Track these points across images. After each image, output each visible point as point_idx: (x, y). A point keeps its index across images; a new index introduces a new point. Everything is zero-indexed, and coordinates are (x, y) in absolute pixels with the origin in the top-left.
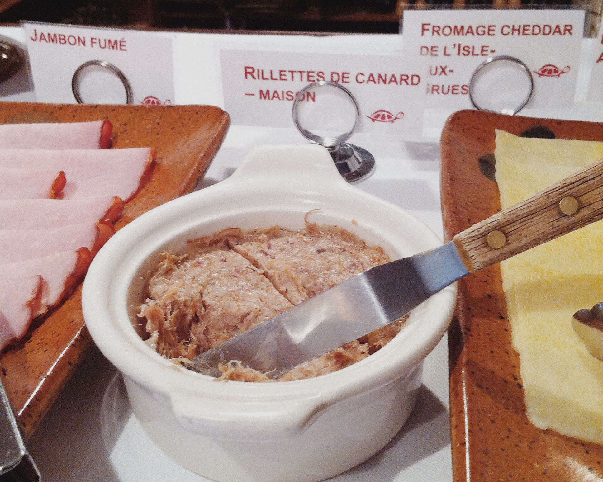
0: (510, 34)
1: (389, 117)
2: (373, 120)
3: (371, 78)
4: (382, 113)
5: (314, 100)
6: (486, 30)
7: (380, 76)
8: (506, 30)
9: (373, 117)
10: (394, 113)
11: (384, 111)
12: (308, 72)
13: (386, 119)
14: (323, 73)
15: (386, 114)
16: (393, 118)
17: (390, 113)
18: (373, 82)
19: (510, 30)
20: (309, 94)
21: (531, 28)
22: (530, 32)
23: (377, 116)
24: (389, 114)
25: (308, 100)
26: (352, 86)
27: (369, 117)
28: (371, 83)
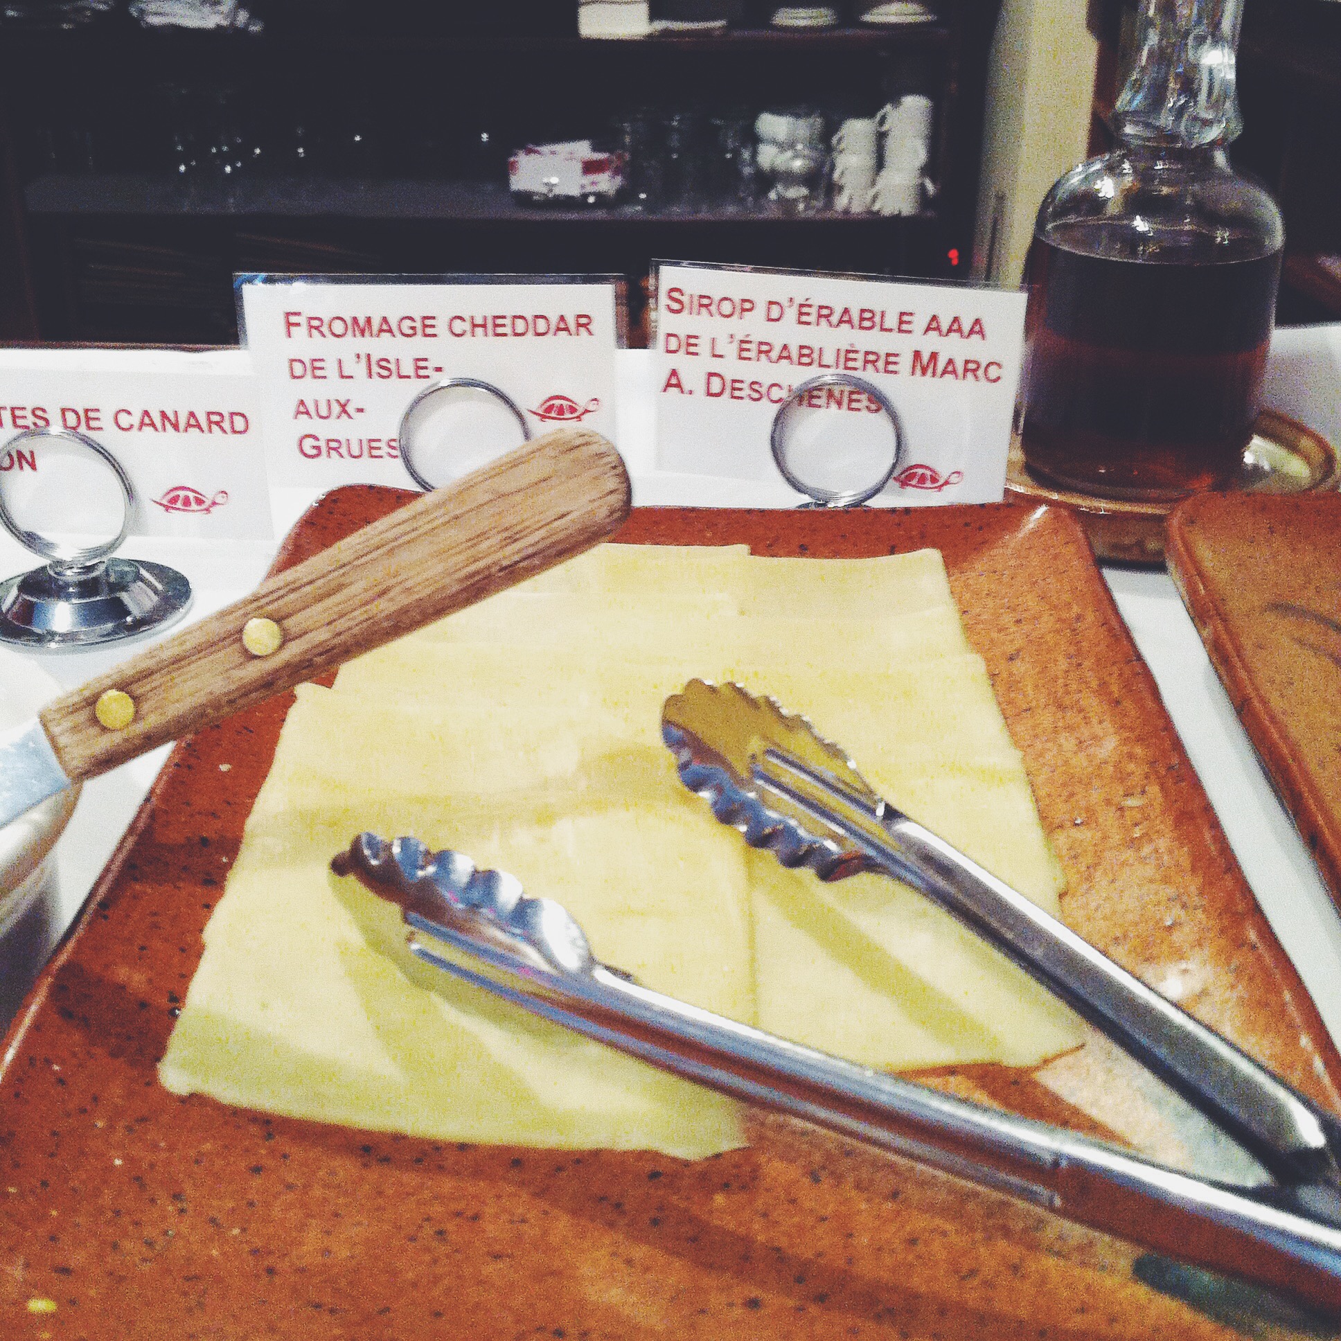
0: (469, 334)
1: (199, 502)
2: (167, 508)
3: (146, 420)
4: (182, 493)
5: (33, 466)
6: (418, 325)
7: (164, 415)
8: (458, 326)
9: (165, 502)
10: (209, 495)
11: (188, 489)
12: (13, 409)
13: (194, 506)
14: (44, 411)
15: (191, 495)
16: (208, 503)
17: (198, 493)
18: (151, 428)
19: (467, 326)
20: (20, 455)
21: (507, 321)
22: (508, 330)
23: (174, 500)
24: (197, 495)
25: (21, 468)
26: (108, 437)
27: (157, 503)
28: (148, 430)
